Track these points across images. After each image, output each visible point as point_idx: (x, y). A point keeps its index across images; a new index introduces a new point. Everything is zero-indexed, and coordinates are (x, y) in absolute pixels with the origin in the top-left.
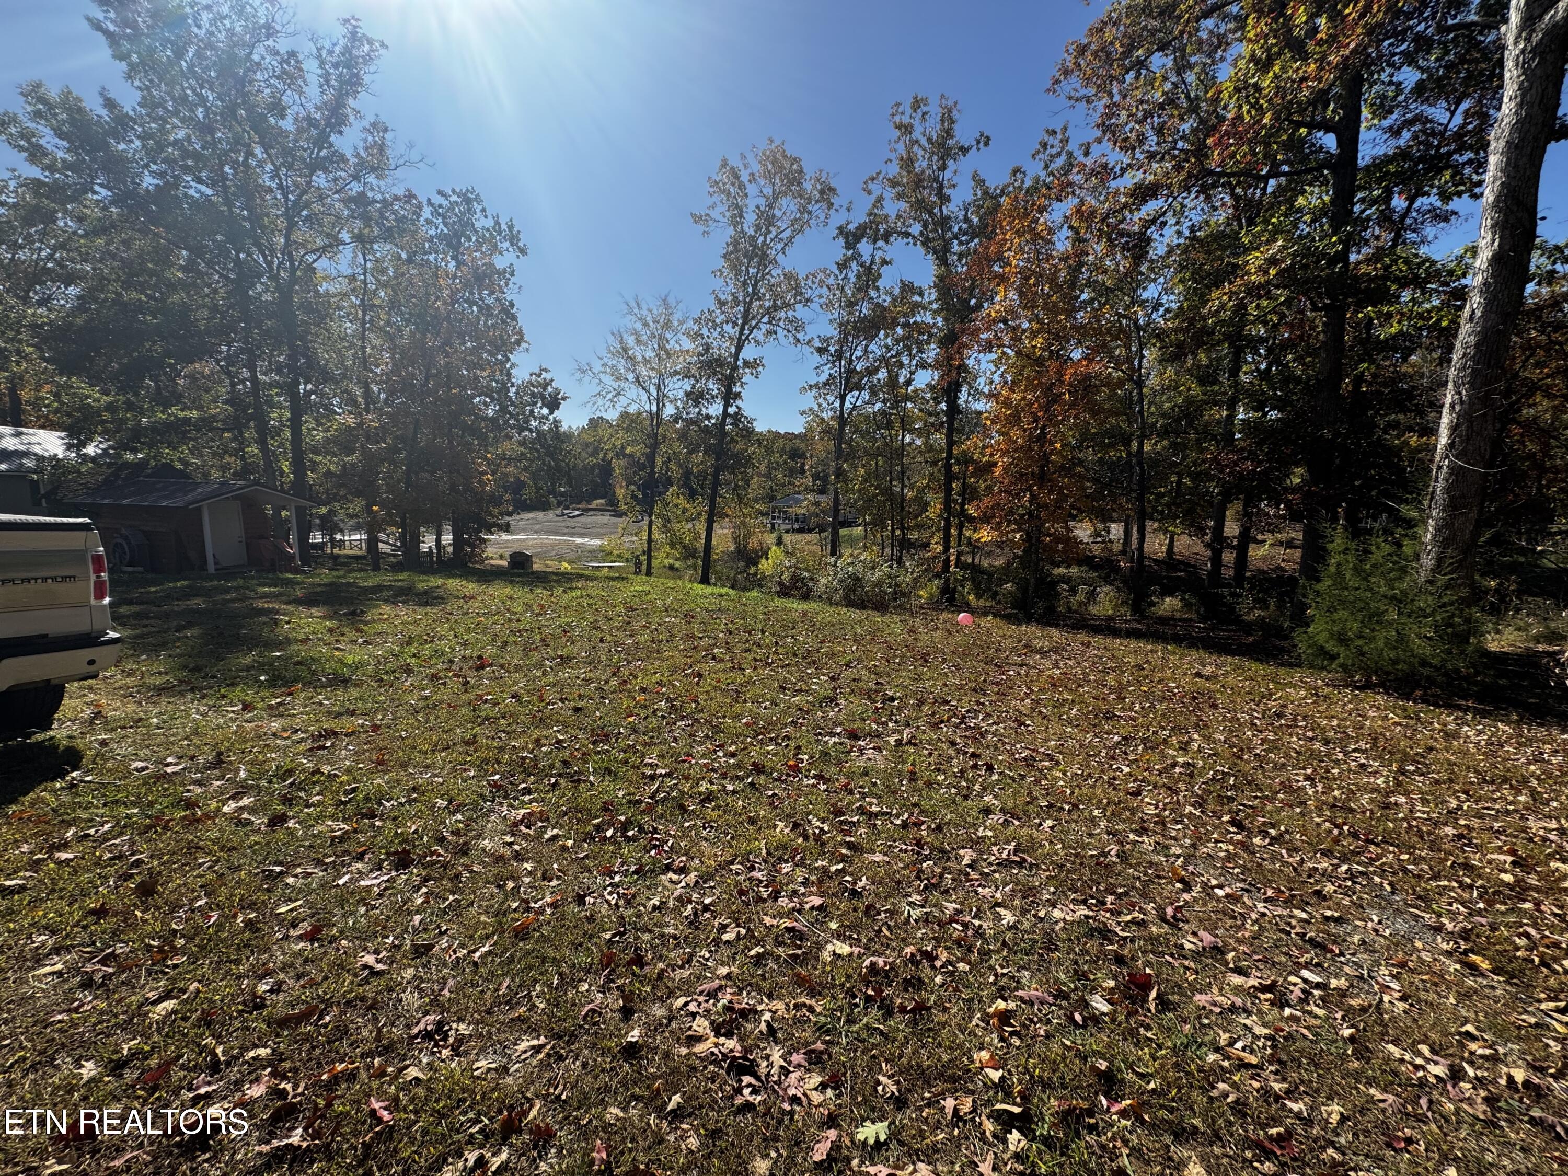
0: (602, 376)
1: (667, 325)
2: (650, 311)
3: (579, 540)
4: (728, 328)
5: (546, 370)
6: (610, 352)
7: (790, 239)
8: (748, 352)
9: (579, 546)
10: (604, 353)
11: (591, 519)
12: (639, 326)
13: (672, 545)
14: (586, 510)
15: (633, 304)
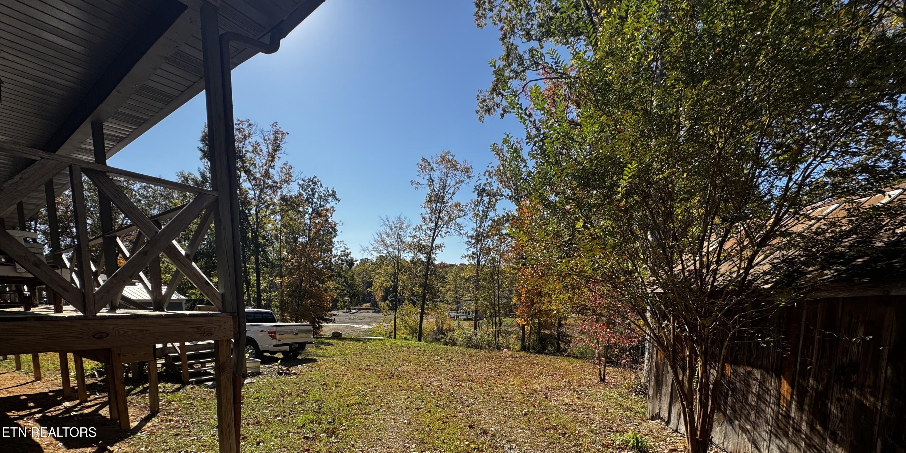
0: (373, 252)
1: (401, 228)
2: (393, 222)
3: (356, 326)
4: (428, 232)
5: (348, 249)
6: (375, 240)
7: (454, 193)
8: (438, 241)
9: (358, 329)
10: (373, 242)
11: (362, 315)
12: (388, 230)
13: (405, 327)
14: (360, 309)
15: (385, 220)
